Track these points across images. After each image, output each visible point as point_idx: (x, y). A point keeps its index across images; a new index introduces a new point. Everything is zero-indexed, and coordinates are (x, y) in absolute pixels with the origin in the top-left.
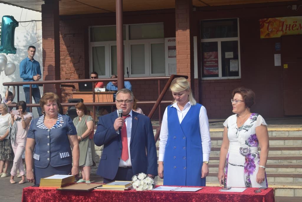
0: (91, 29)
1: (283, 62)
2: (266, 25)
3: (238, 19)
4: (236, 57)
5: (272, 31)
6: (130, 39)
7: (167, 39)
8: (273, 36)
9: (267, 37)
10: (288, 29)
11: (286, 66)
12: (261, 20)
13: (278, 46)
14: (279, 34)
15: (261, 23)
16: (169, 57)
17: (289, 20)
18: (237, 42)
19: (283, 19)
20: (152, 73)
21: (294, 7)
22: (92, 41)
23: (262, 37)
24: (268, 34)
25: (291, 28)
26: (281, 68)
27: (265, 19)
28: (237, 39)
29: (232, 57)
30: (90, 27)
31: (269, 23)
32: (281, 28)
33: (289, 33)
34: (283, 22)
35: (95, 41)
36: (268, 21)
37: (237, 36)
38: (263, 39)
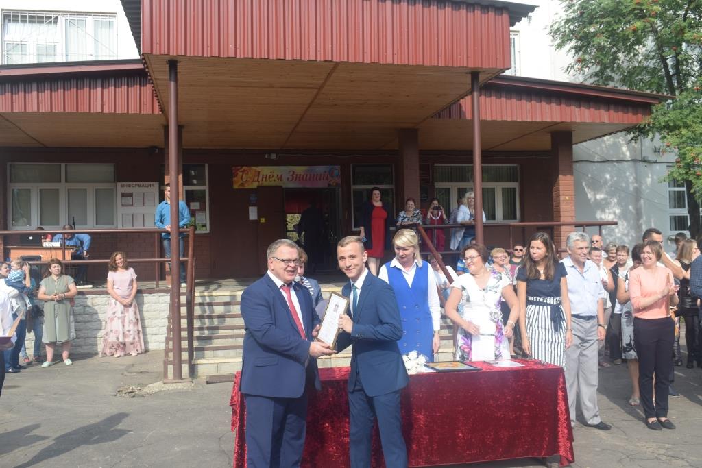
0: (10, 165)
1: (260, 216)
2: (240, 174)
3: (207, 166)
4: (203, 209)
5: (246, 181)
6: (66, 181)
7: (119, 184)
8: (247, 186)
9: (241, 187)
10: (264, 179)
11: (263, 220)
12: (234, 168)
13: (253, 198)
14: (255, 185)
15: (234, 171)
16: (123, 205)
17: (266, 170)
18: (204, 191)
19: (259, 168)
20: (97, 224)
21: (273, 156)
22: (11, 182)
23: (236, 186)
24: (242, 184)
25: (268, 178)
26: (256, 222)
27: (239, 167)
28: (206, 188)
29: (199, 208)
30: (9, 164)
31: (243, 171)
32: (256, 179)
33: (266, 183)
34: (259, 172)
35: (15, 182)
36: (243, 169)
37: (204, 184)
38: (237, 189)
